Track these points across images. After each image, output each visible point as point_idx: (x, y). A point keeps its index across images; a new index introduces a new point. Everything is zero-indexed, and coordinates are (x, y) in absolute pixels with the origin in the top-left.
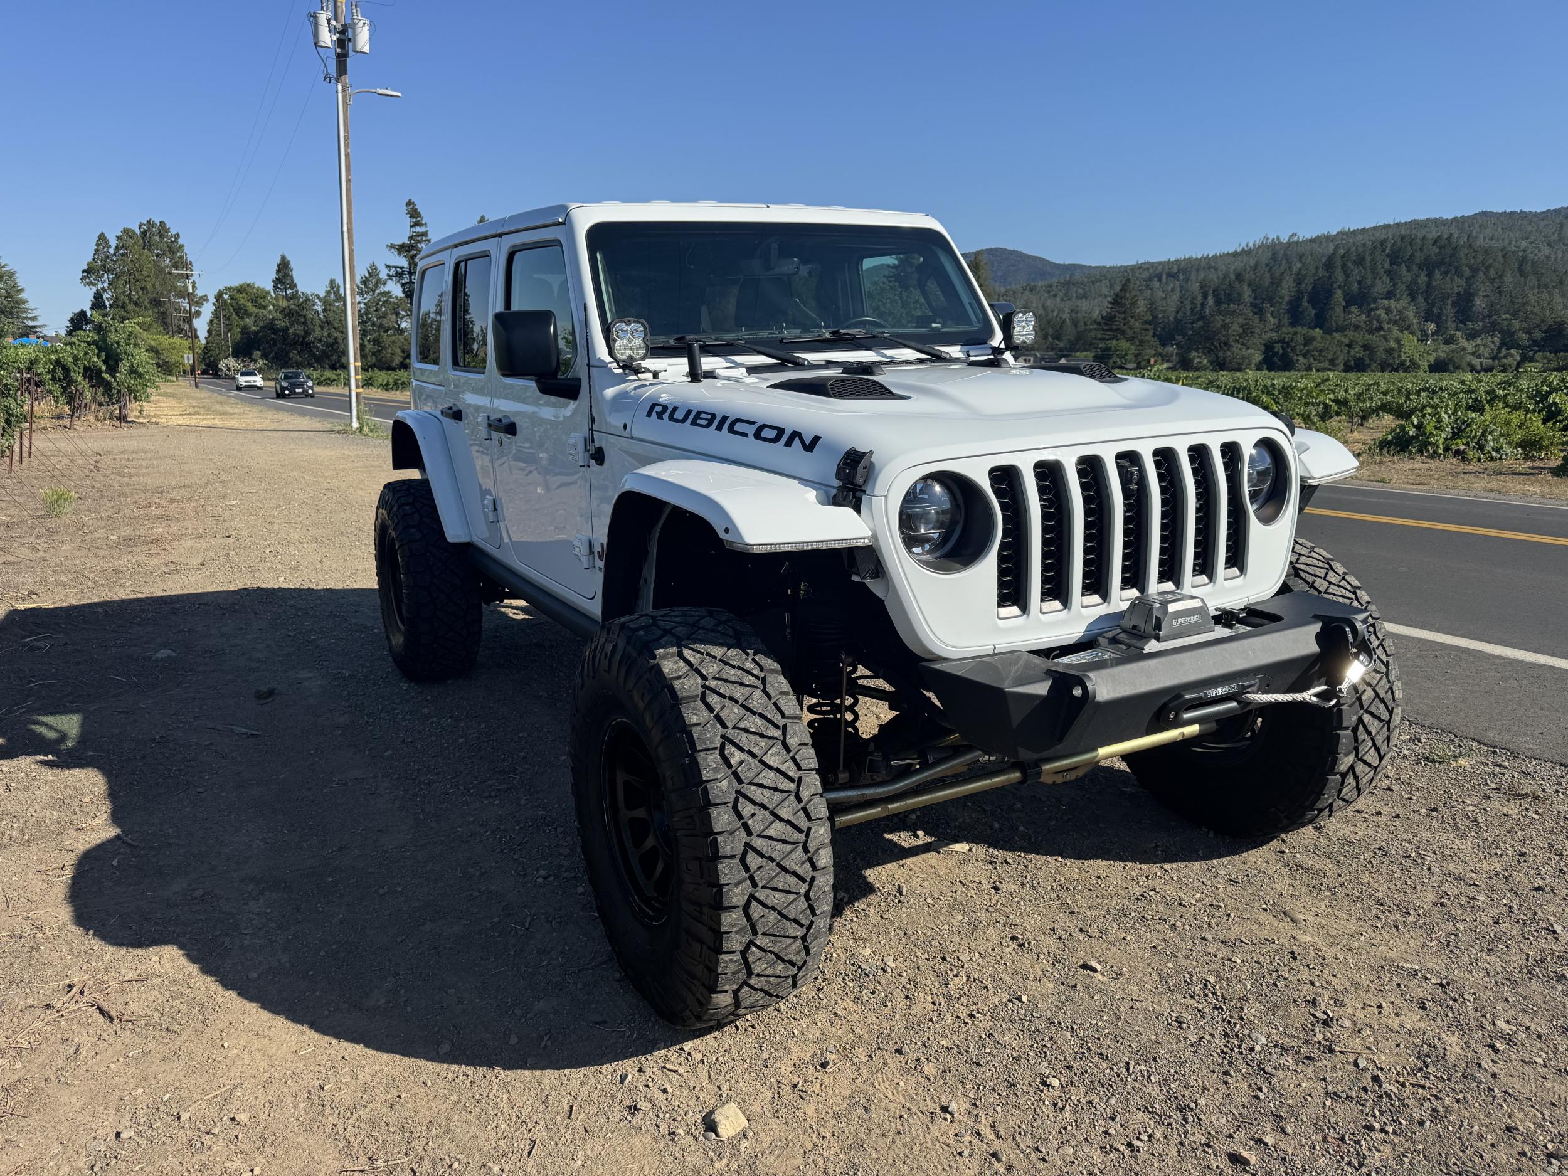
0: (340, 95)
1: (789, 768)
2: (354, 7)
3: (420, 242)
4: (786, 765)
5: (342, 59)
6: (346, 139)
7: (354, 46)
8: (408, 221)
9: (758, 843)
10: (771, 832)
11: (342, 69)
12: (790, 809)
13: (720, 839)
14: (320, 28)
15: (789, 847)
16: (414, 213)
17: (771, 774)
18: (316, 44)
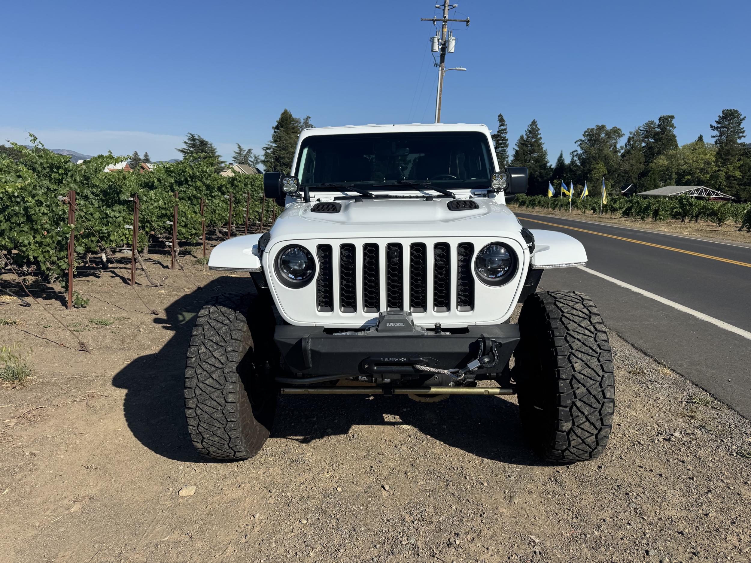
0: (440, 72)
1: (222, 359)
2: (450, 33)
3: (502, 133)
4: (221, 357)
5: (443, 56)
6: (441, 91)
7: (448, 50)
8: (498, 124)
9: (201, 385)
10: (207, 382)
11: (442, 60)
12: (217, 375)
13: (187, 380)
14: (435, 44)
15: (214, 390)
16: (501, 120)
17: (213, 360)
18: (432, 51)
